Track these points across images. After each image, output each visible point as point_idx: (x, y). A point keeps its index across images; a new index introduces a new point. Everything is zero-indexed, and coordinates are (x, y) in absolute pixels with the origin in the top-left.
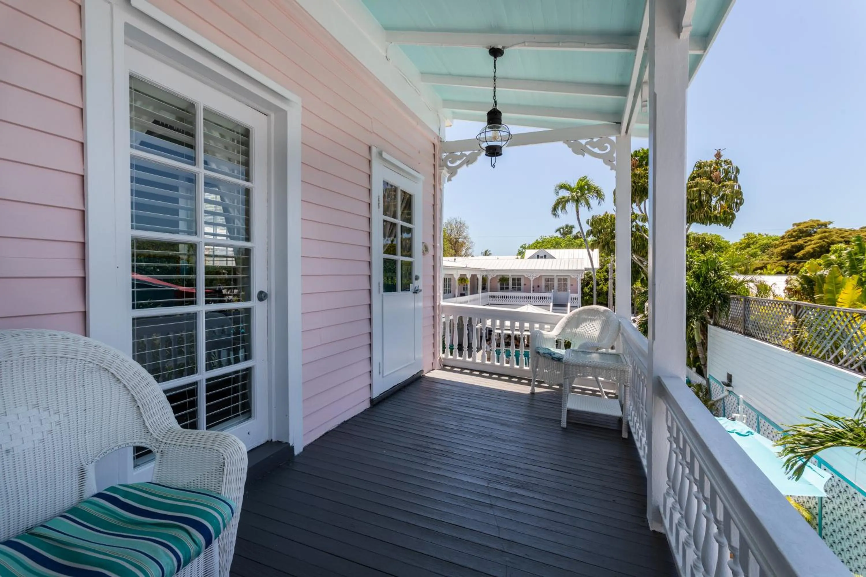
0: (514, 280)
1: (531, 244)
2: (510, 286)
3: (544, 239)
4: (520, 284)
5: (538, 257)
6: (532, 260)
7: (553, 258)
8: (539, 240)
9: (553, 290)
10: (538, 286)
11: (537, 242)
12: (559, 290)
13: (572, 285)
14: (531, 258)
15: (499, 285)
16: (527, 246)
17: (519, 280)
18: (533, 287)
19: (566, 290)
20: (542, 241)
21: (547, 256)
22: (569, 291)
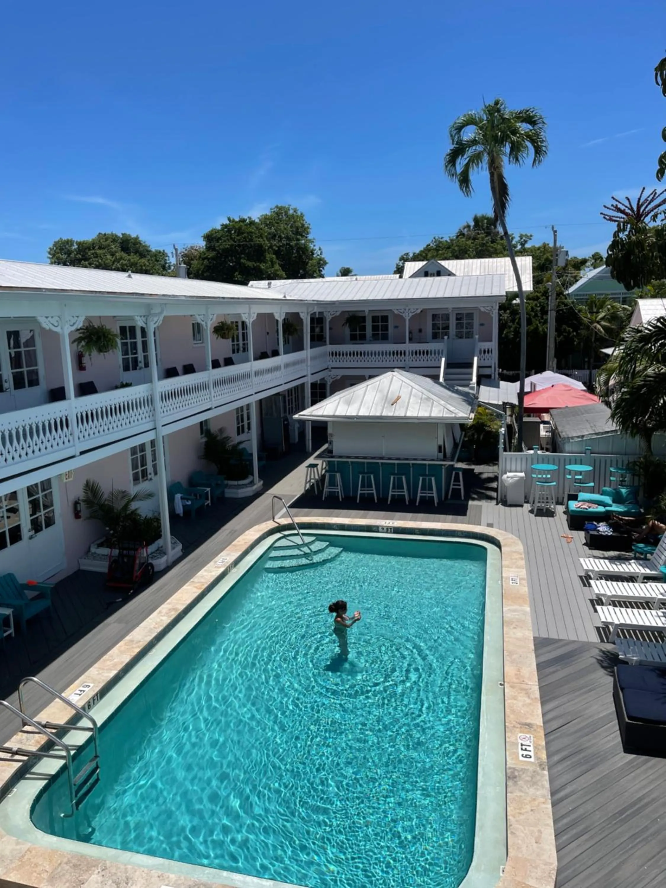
0: (375, 319)
1: (417, 252)
2: (369, 331)
3: (440, 242)
4: (386, 328)
5: (426, 274)
6: (417, 280)
7: (450, 274)
8: (432, 245)
9: (446, 337)
10: (420, 331)
11: (428, 249)
12: (460, 336)
13: (482, 325)
14: (415, 275)
15: (347, 331)
16: (411, 255)
17: (385, 319)
18: (410, 333)
19: (469, 335)
20: (437, 246)
21: (442, 273)
22: (477, 337)
